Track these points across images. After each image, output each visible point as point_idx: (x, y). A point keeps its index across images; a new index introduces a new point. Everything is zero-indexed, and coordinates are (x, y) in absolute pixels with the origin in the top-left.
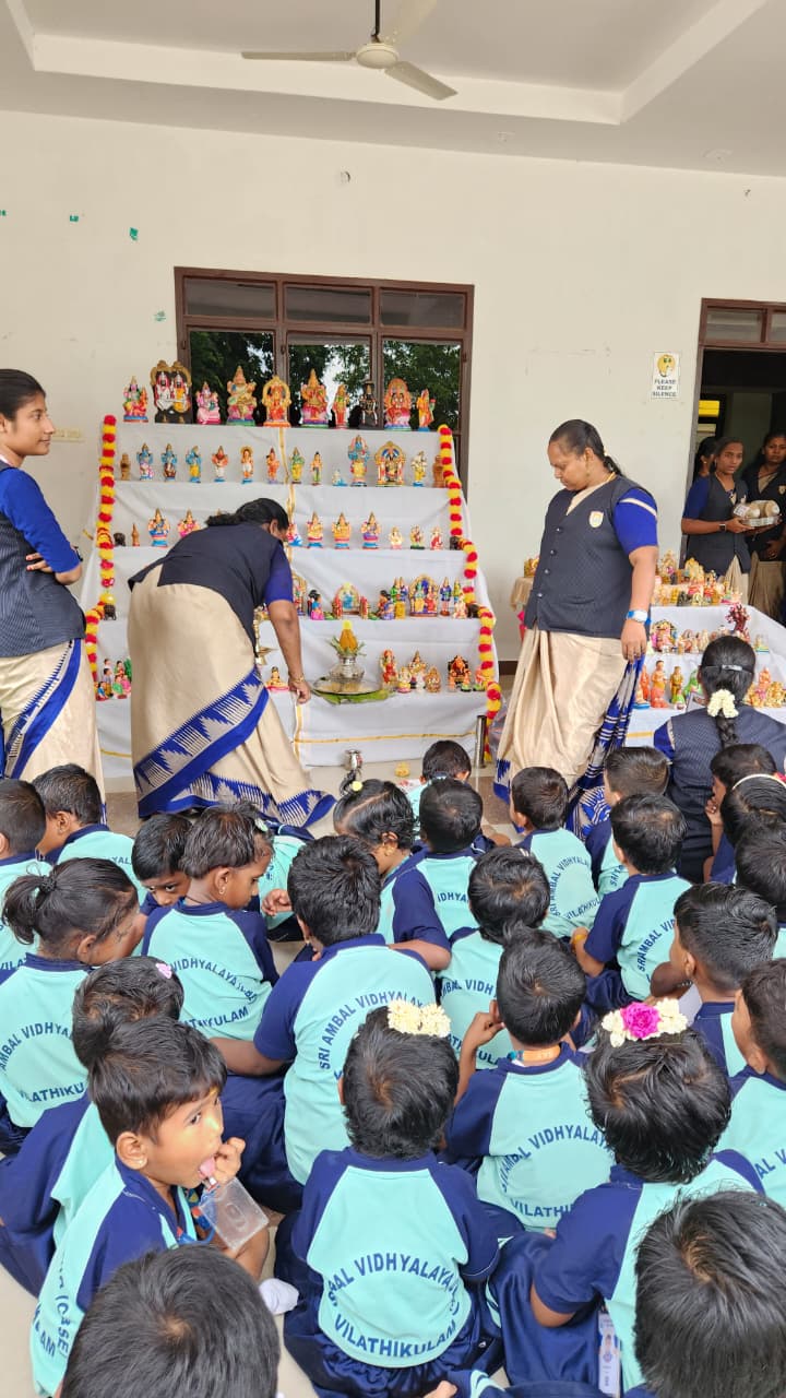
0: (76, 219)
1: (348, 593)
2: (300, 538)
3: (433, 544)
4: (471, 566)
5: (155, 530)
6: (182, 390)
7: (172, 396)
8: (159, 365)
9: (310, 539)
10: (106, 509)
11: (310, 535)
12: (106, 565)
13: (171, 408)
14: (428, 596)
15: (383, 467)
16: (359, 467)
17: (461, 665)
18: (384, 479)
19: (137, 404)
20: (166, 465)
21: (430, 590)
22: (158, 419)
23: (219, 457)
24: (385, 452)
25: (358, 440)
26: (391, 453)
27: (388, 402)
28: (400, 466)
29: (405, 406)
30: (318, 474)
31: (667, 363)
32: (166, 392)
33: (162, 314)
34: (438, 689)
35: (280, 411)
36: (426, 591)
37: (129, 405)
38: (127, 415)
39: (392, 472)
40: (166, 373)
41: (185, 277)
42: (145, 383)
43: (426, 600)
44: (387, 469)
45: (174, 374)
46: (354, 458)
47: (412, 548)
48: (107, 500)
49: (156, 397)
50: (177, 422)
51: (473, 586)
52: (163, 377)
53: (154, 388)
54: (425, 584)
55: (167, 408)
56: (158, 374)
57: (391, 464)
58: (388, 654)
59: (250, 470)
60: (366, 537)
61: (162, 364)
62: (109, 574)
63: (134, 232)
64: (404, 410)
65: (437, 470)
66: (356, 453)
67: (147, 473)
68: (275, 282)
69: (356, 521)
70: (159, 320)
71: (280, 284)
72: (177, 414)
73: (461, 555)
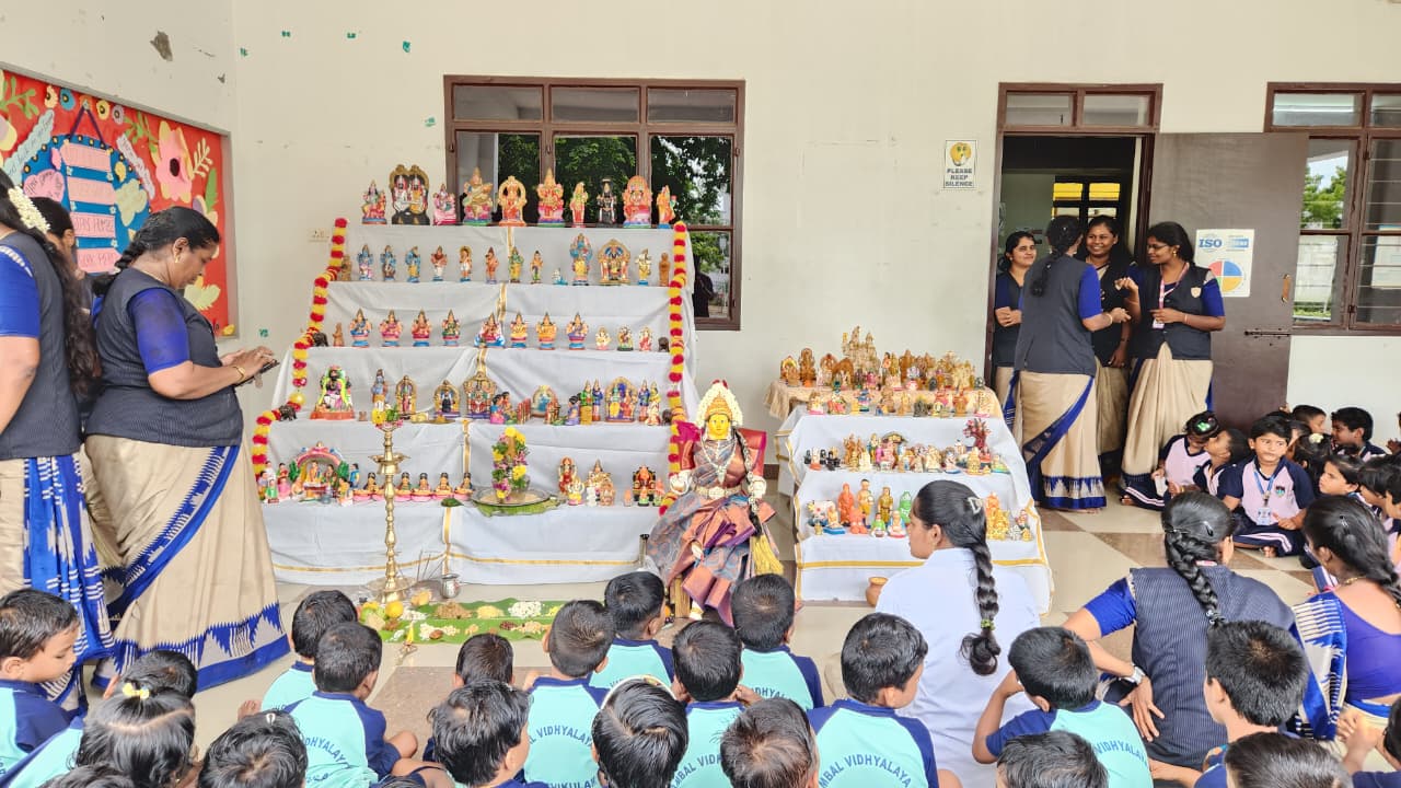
0: (354, 36)
1: (545, 395)
2: (502, 338)
3: (642, 345)
4: (676, 369)
5: (356, 330)
6: (419, 192)
7: (409, 198)
8: (397, 169)
9: (513, 339)
10: (318, 309)
11: (514, 335)
12: (299, 365)
13: (408, 210)
14: (625, 400)
15: (605, 264)
16: (580, 265)
17: (645, 476)
18: (606, 278)
19: (375, 208)
20: (384, 266)
21: (627, 394)
22: (395, 221)
23: (438, 257)
24: (608, 250)
25: (580, 238)
26: (614, 252)
27: (627, 198)
28: (624, 264)
29: (644, 203)
30: (536, 273)
31: (962, 152)
32: (404, 194)
33: (432, 120)
34: (611, 501)
35: (514, 210)
36: (623, 395)
37: (366, 209)
38: (364, 218)
39: (614, 270)
40: (404, 176)
41: (454, 84)
42: (384, 186)
43: (622, 405)
44: (610, 268)
45: (412, 177)
46: (576, 257)
47: (620, 349)
48: (319, 301)
49: (394, 199)
50: (412, 223)
51: (679, 389)
52: (401, 180)
53: (393, 191)
54: (622, 388)
55: (403, 209)
56: (397, 177)
57: (614, 262)
58: (567, 463)
59: (467, 269)
60: (572, 338)
61: (400, 167)
62: (300, 374)
63: (406, 45)
64: (642, 208)
65: (664, 267)
66: (578, 251)
67: (366, 273)
68: (542, 86)
69: (563, 322)
70: (429, 125)
71: (546, 87)
72: (414, 215)
73: (667, 357)
